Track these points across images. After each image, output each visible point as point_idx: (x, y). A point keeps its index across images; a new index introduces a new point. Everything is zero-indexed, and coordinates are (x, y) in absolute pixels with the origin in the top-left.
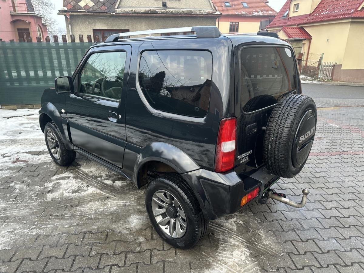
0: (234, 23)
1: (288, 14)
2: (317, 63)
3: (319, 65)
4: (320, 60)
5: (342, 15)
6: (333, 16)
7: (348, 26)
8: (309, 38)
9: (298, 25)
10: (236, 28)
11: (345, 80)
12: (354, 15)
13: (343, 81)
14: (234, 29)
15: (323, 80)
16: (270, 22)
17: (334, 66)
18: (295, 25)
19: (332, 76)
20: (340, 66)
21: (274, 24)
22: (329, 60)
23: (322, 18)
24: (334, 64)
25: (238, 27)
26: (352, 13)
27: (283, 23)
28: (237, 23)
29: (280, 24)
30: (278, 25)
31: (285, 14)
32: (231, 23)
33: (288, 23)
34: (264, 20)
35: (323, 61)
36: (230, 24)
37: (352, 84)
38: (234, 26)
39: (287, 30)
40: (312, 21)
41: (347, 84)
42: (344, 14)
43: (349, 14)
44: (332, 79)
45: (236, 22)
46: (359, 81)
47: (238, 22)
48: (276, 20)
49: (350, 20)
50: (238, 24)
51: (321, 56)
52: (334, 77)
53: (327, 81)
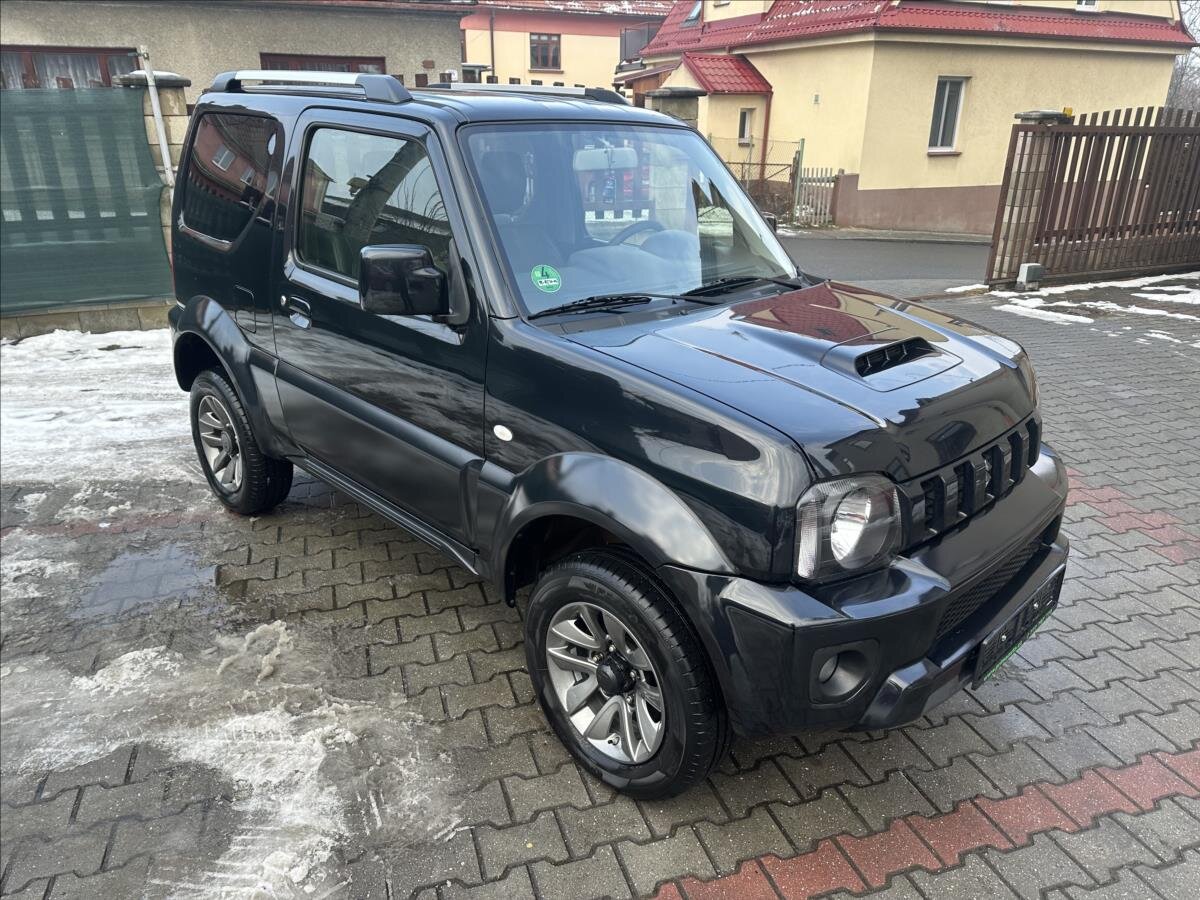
0: (544, 38)
1: (701, 15)
2: (788, 171)
3: (794, 176)
4: (797, 162)
5: (850, 19)
6: (828, 22)
7: (868, 57)
8: (765, 92)
9: (732, 48)
10: (551, 55)
11: (870, 224)
12: (882, 22)
13: (867, 227)
14: (545, 57)
15: (808, 226)
16: (651, 36)
17: (836, 180)
18: (721, 48)
19: (833, 212)
20: (855, 178)
21: (661, 45)
22: (822, 161)
23: (797, 27)
24: (835, 173)
25: (557, 51)
26: (877, 15)
27: (688, 42)
28: (555, 39)
29: (679, 42)
30: (673, 46)
31: (694, 14)
32: (535, 37)
33: (704, 43)
34: (631, 30)
35: (805, 164)
36: (532, 42)
37: (889, 234)
38: (545, 46)
39: (698, 63)
40: (769, 36)
41: (877, 234)
42: (856, 18)
43: (868, 17)
44: (833, 221)
45: (550, 35)
46: (910, 224)
47: (559, 36)
48: (669, 30)
49: (871, 38)
50: (559, 42)
51: (797, 148)
52: (839, 214)
53: (820, 228)
